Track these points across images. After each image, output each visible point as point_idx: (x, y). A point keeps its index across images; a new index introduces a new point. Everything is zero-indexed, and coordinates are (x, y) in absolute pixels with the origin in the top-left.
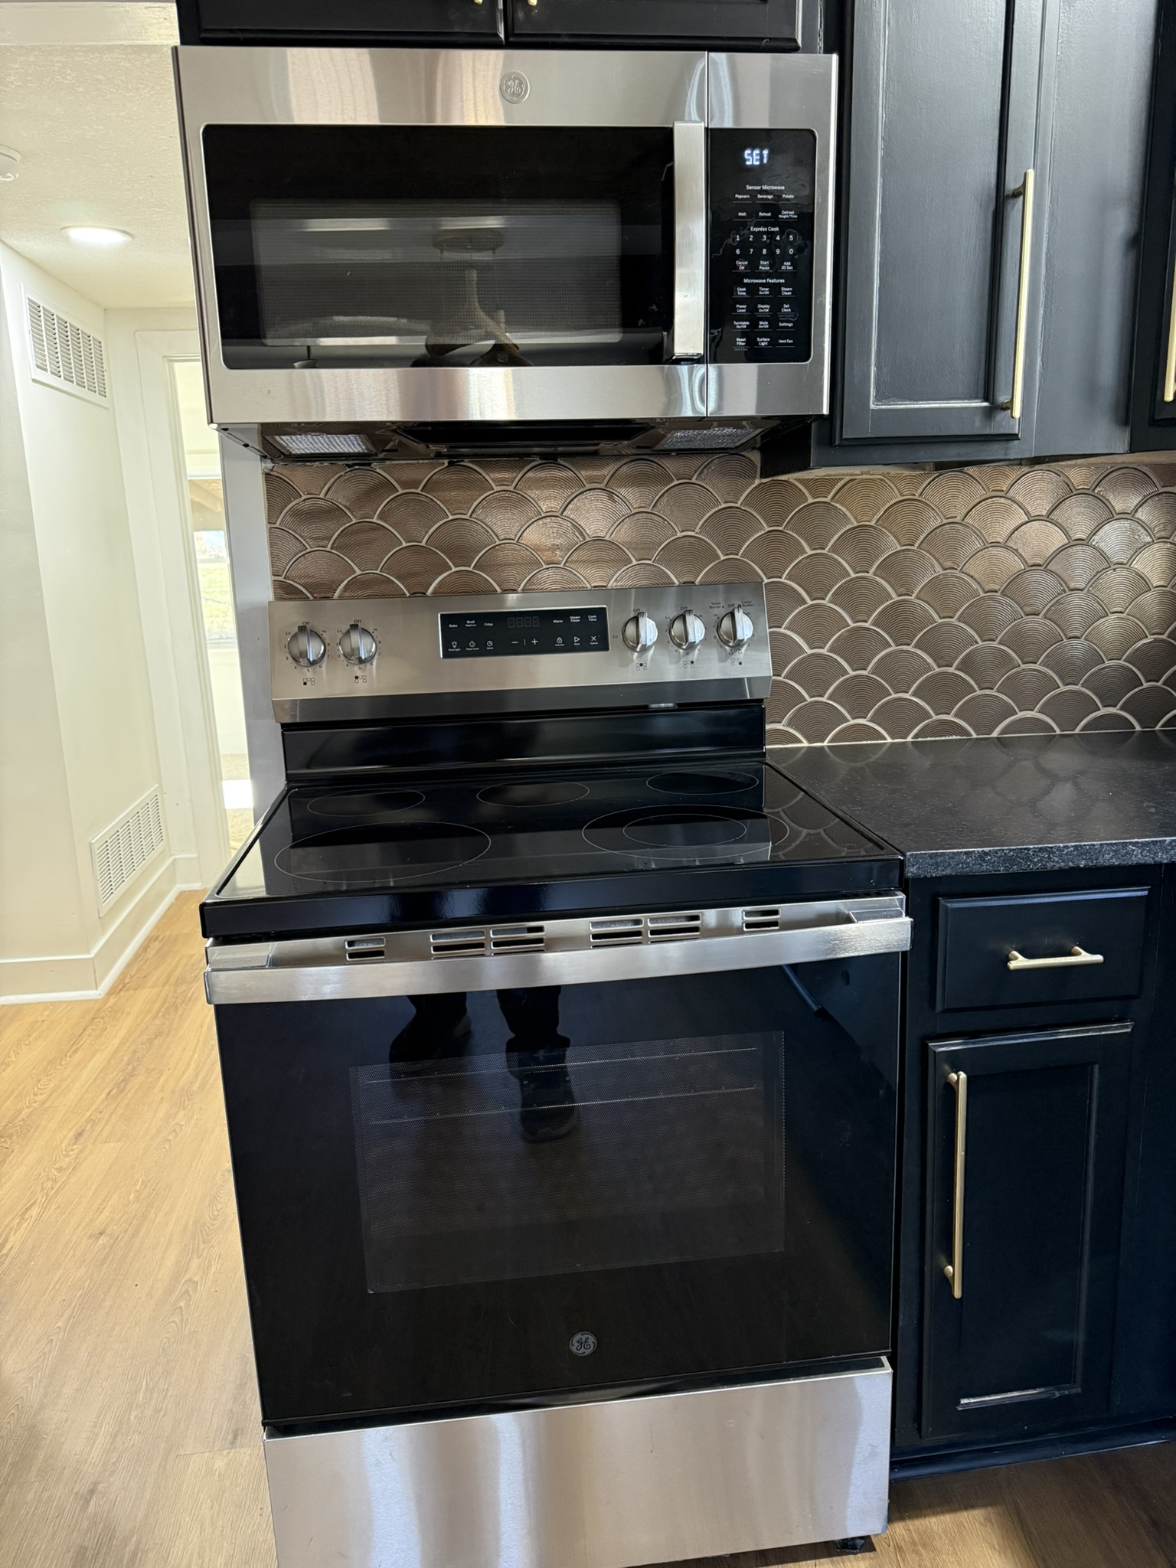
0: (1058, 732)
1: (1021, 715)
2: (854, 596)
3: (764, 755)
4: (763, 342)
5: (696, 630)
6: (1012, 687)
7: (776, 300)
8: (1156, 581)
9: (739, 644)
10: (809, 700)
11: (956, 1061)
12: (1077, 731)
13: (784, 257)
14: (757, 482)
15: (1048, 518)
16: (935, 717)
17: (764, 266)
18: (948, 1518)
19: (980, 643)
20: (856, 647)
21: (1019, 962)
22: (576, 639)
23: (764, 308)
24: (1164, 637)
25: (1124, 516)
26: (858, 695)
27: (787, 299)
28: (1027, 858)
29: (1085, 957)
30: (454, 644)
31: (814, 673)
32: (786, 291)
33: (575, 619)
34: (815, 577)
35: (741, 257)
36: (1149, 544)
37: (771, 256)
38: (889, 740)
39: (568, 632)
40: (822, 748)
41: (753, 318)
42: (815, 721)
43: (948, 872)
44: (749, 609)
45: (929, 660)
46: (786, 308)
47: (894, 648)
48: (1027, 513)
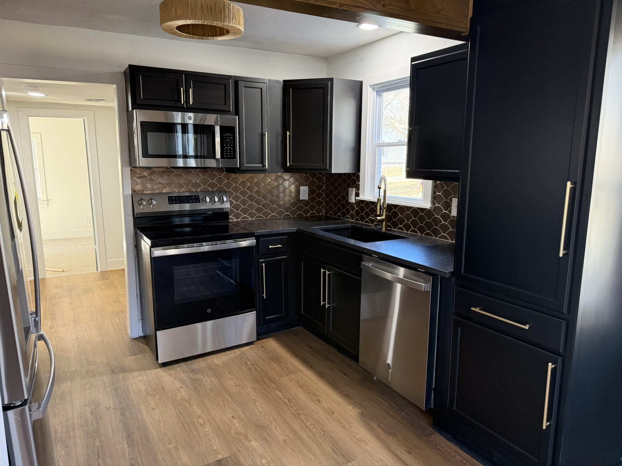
0: (279, 217)
1: (272, 214)
2: (243, 193)
3: (229, 221)
4: (229, 156)
5: (216, 199)
6: (270, 209)
7: (230, 150)
8: (293, 191)
9: (224, 202)
10: (236, 212)
11: (263, 262)
12: (282, 217)
13: (231, 144)
14: (225, 173)
15: (275, 180)
16: (258, 215)
17: (228, 145)
18: (266, 340)
19: (265, 202)
20: (243, 202)
21: (270, 247)
22: (194, 201)
23: (229, 151)
24: (295, 201)
25: (288, 180)
26: (245, 211)
27: (232, 150)
28: (271, 232)
29: (279, 246)
30: (171, 202)
31: (236, 207)
32: (232, 149)
33: (193, 197)
34: (236, 189)
35: (225, 144)
36: (291, 185)
37: (229, 144)
38: (250, 219)
39: (192, 199)
40: (239, 221)
41: (227, 152)
42: (237, 216)
43: (260, 234)
44: (226, 196)
45: (256, 205)
46: (232, 151)
47: (250, 202)
48: (271, 179)
